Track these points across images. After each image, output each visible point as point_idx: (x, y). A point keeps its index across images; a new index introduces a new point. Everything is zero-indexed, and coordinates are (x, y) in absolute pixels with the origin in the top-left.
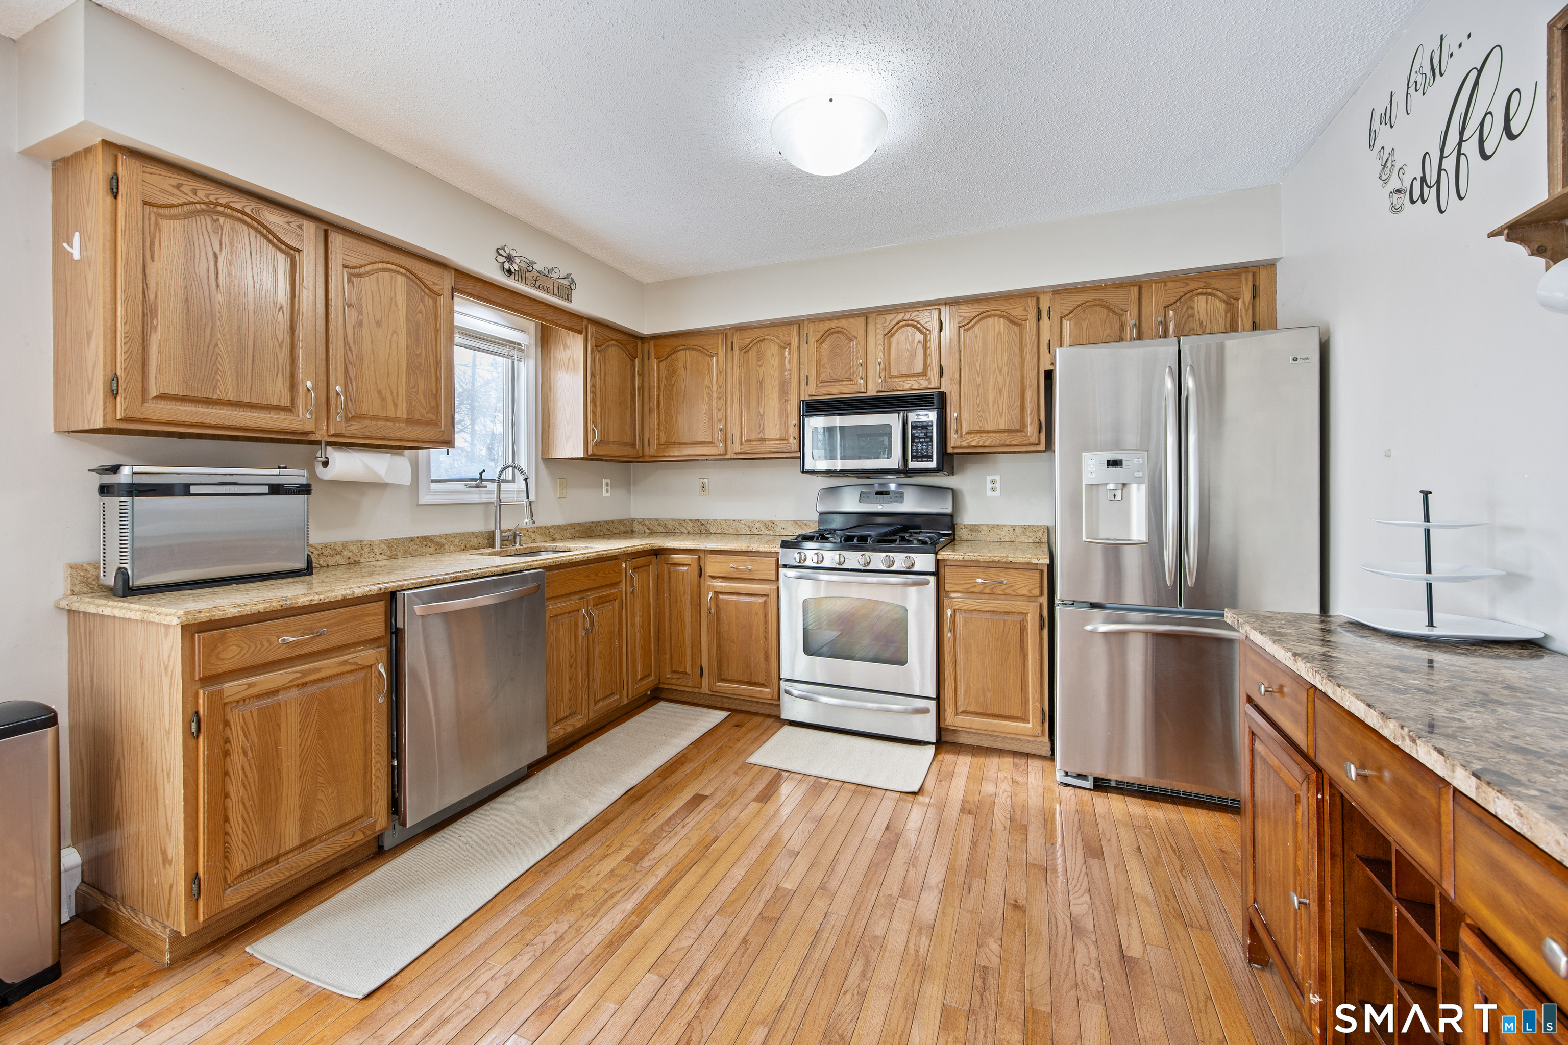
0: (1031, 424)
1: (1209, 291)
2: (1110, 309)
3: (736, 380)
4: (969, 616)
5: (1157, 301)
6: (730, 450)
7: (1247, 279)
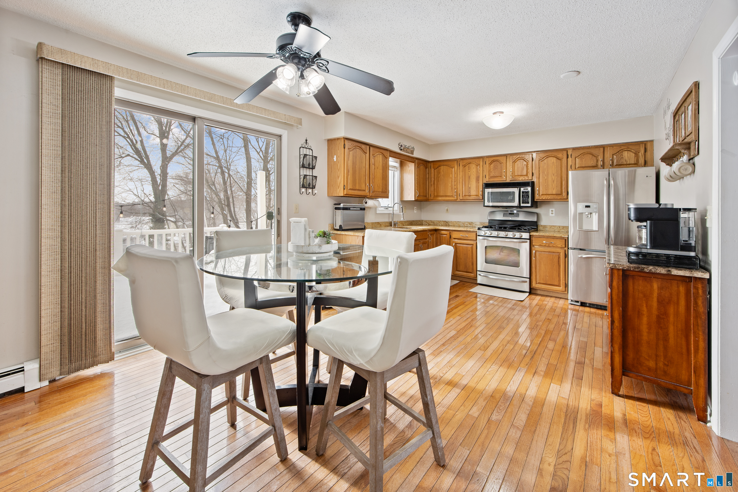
0: (564, 192)
1: (629, 149)
2: (593, 155)
3: (461, 176)
4: (541, 253)
5: (610, 153)
6: (458, 198)
7: (642, 146)
